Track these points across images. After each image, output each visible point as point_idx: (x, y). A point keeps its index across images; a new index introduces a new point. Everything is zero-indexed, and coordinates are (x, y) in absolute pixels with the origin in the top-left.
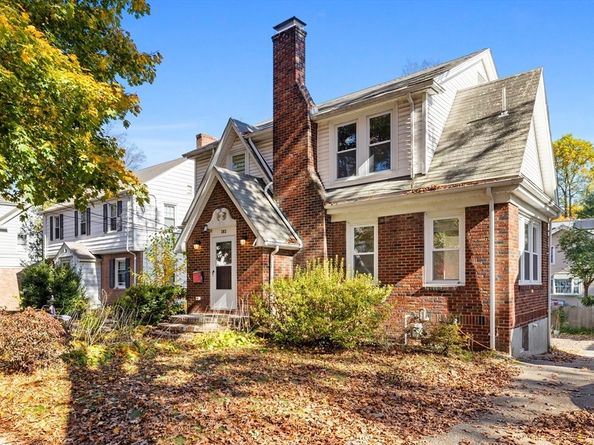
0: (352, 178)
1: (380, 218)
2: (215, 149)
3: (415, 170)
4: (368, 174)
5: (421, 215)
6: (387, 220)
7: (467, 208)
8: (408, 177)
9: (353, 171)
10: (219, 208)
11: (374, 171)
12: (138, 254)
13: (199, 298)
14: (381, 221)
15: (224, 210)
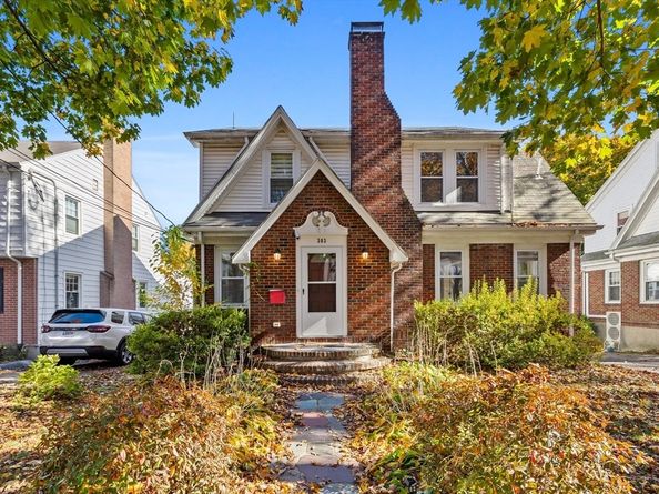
0: (439, 204)
1: (471, 246)
2: (251, 139)
3: (504, 207)
4: (456, 203)
5: (511, 245)
6: (479, 247)
7: (548, 245)
8: (498, 212)
9: (440, 198)
10: (319, 210)
11: (462, 201)
12: (29, 263)
13: (277, 324)
14: (473, 248)
15: (327, 214)
